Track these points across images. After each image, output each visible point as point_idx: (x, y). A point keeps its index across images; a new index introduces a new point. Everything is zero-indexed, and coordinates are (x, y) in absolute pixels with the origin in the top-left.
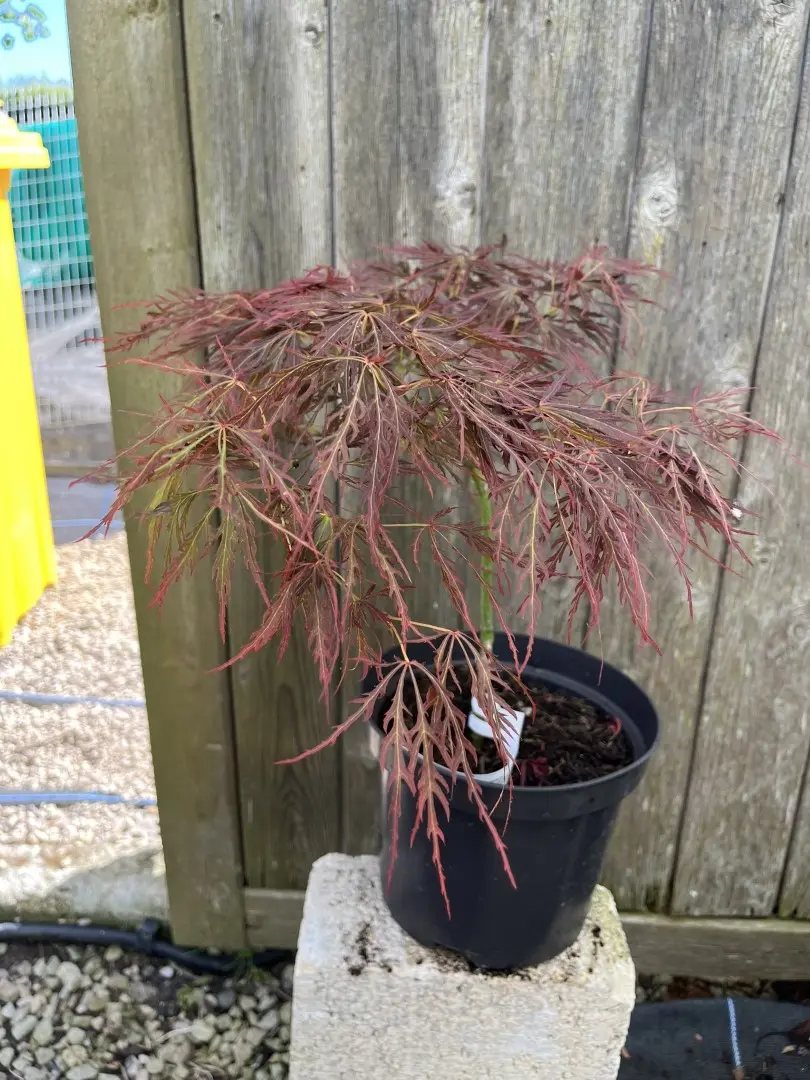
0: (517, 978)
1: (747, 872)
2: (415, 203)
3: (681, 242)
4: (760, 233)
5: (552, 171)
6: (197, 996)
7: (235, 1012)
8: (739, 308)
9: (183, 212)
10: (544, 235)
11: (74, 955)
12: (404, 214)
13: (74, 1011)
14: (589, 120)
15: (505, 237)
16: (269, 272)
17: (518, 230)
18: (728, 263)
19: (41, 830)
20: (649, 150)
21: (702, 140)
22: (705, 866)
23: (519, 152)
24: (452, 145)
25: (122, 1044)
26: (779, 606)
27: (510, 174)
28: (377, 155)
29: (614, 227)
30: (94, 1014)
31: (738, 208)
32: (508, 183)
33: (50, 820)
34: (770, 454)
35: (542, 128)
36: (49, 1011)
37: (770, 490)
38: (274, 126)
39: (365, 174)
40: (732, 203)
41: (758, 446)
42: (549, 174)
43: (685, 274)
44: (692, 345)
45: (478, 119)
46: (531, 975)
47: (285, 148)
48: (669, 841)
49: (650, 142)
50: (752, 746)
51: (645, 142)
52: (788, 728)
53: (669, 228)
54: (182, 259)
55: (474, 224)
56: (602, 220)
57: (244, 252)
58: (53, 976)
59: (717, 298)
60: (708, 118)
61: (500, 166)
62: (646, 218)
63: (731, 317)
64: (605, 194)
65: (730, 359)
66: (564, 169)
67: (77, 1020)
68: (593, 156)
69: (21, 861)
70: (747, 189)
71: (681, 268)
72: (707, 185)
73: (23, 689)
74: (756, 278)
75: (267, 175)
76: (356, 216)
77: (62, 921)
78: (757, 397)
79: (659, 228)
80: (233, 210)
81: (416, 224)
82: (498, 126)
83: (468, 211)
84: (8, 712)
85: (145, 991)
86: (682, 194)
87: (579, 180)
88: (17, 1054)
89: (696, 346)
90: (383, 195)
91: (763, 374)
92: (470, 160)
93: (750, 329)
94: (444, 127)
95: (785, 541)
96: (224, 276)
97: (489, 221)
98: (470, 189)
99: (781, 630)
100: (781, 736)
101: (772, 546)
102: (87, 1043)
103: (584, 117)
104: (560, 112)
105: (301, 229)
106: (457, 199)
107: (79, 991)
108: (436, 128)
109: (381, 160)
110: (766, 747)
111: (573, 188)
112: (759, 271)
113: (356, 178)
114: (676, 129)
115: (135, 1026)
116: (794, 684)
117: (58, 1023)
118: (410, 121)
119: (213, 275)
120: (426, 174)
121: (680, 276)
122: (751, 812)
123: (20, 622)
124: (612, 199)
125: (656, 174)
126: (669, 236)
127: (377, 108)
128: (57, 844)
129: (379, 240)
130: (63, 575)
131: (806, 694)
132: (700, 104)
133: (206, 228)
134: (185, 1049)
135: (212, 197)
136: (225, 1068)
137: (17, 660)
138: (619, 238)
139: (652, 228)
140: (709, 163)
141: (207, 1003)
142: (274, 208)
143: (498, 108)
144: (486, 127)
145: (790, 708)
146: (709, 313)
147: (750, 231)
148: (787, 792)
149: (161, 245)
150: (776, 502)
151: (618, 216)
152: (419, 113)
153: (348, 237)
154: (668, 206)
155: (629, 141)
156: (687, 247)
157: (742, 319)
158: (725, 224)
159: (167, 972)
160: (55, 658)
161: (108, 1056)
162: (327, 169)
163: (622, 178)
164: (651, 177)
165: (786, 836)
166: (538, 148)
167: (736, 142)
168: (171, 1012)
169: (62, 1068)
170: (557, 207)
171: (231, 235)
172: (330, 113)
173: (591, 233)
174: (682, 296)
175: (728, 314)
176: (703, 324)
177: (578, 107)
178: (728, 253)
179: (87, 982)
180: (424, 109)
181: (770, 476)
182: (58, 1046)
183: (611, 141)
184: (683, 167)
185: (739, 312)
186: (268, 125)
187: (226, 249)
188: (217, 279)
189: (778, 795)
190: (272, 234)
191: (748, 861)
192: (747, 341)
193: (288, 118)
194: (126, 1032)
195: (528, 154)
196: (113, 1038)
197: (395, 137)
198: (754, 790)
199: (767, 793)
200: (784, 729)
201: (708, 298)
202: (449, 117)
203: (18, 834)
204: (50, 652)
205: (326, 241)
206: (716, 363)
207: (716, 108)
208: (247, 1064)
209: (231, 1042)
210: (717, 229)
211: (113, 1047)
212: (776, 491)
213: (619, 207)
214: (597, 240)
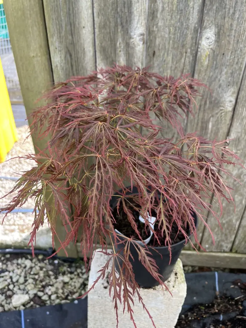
0: (152, 289)
1: (223, 241)
2: (123, 40)
3: (215, 53)
4: (243, 51)
5: (171, 28)
6: (65, 269)
7: (76, 273)
8: (234, 76)
9: (43, 43)
10: (168, 51)
11: (29, 257)
12: (120, 44)
13: (30, 273)
14: (185, 10)
15: (154, 52)
16: (74, 63)
17: (159, 49)
18: (231, 61)
19: (18, 221)
20: (206, 21)
21: (225, 18)
22: (211, 239)
23: (160, 21)
24: (136, 18)
25: (44, 283)
26: (239, 170)
27: (156, 29)
28: (110, 22)
29: (192, 48)
30: (36, 274)
31: (236, 42)
32: (156, 32)
33: (20, 218)
34: (240, 124)
35: (168, 12)
36: (23, 274)
37: (239, 135)
38: (73, 12)
39: (106, 29)
40: (234, 40)
41: (236, 121)
42: (170, 29)
43: (216, 64)
44: (217, 89)
45: (146, 9)
46: (156, 288)
47: (77, 20)
48: (200, 233)
49: (206, 18)
50: (227, 208)
51: (205, 18)
52: (239, 203)
53: (211, 49)
54: (44, 59)
55: (144, 48)
56: (188, 46)
57: (65, 57)
58: (23, 263)
59: (226, 73)
60: (227, 10)
61: (153, 27)
62: (204, 45)
63: (231, 79)
64: (190, 36)
65: (229, 93)
66: (176, 27)
67: (31, 276)
68: (186, 23)
69: (12, 231)
70: (239, 35)
71: (215, 63)
72: (225, 34)
73: (10, 176)
74: (240, 66)
75: (71, 29)
76: (103, 44)
77: (25, 248)
78: (237, 106)
79: (208, 49)
80: (61, 42)
81: (124, 47)
82: (152, 12)
83: (142, 43)
84: (6, 183)
85: (50, 267)
86: (217, 36)
87: (181, 32)
88: (14, 286)
89: (218, 89)
90: (112, 37)
91: (240, 98)
92: (143, 24)
93: (237, 83)
94: (133, 12)
95: (242, 150)
96: (59, 65)
97: (149, 46)
98: (142, 35)
99: (239, 176)
100: (236, 205)
101: (238, 152)
102: (34, 283)
103: (183, 9)
104: (175, 6)
105: (84, 49)
106: (138, 38)
107: (31, 268)
108: (130, 13)
109: (111, 24)
110: (231, 208)
111: (179, 34)
112: (241, 63)
113: (103, 31)
114: (216, 13)
115: (48, 278)
116: (242, 191)
117: (25, 277)
118: (121, 10)
119: (55, 65)
120: (127, 30)
121: (214, 65)
122: (226, 226)
123: (8, 154)
124: (192, 38)
125: (208, 30)
126: (211, 51)
127: (109, 5)
128: (23, 225)
129: (111, 53)
130: (20, 138)
131: (245, 194)
132: (224, 5)
133: (52, 49)
134: (62, 284)
135: (53, 38)
136: (73, 290)
137: (8, 166)
138: (194, 52)
139: (206, 49)
140: (227, 26)
141: (68, 271)
142: (75, 42)
143: (153, 5)
144: (148, 12)
145: (240, 198)
146: (223, 78)
147: (239, 50)
148: (237, 220)
149: (37, 55)
150: (241, 139)
151: (194, 44)
152: (124, 7)
153: (100, 52)
154: (211, 41)
155: (199, 18)
156: (218, 55)
157: (235, 80)
158: (231, 47)
159: (56, 262)
160: (19, 166)
161: (40, 286)
162: (93, 27)
163: (196, 31)
164: (206, 30)
165: (235, 232)
166: (167, 20)
167: (236, 19)
168: (58, 273)
169: (27, 290)
170: (173, 41)
171: (60, 51)
172: (93, 7)
173: (184, 50)
174: (215, 72)
175: (230, 78)
176: (221, 82)
177: (181, 5)
178: (231, 58)
179: (33, 265)
180: (126, 6)
181: (240, 130)
182: (26, 284)
183: (193, 18)
184: (218, 27)
185: (234, 77)
186: (71, 12)
187: (59, 56)
188: (57, 66)
189: (234, 221)
190: (74, 51)
191: (223, 238)
192: (236, 87)
193: (78, 9)
194: (45, 279)
195: (163, 22)
196: (41, 281)
197: (116, 16)
198: (227, 220)
199: (231, 220)
200: (237, 204)
201: (223, 73)
202: (135, 8)
203: (11, 222)
204: (17, 164)
205: (93, 54)
206: (224, 95)
207: (230, 6)
208: (79, 288)
209: (75, 282)
210: (228, 49)
211: (41, 284)
212: (241, 135)
213: (194, 42)
214: (186, 53)
